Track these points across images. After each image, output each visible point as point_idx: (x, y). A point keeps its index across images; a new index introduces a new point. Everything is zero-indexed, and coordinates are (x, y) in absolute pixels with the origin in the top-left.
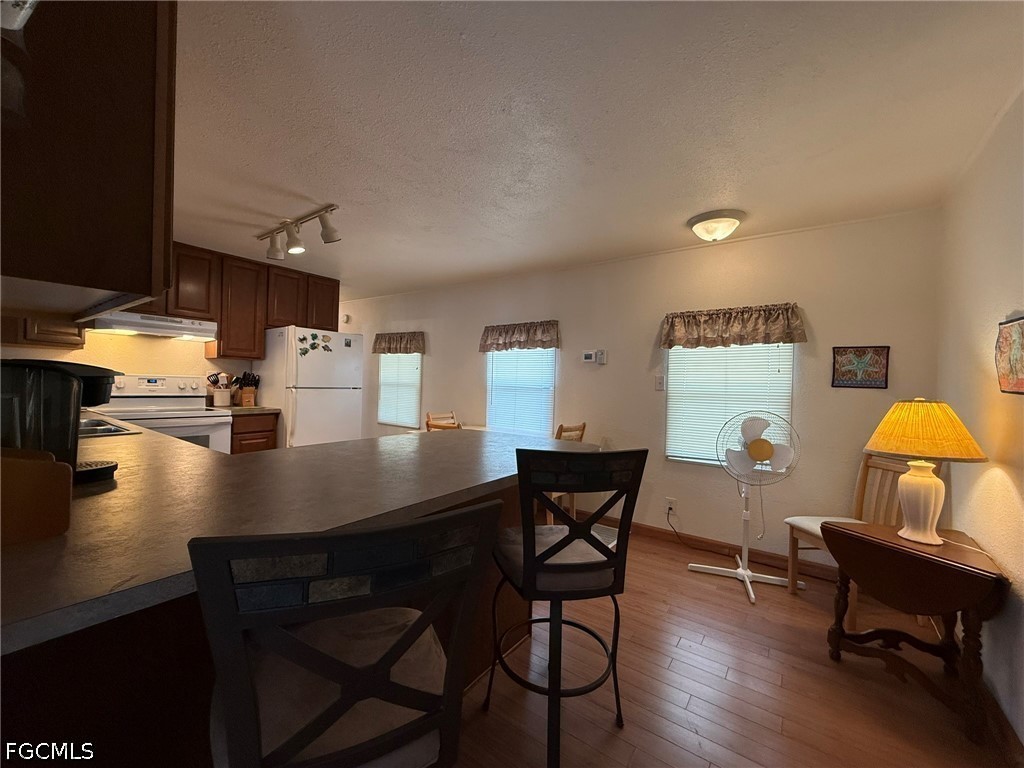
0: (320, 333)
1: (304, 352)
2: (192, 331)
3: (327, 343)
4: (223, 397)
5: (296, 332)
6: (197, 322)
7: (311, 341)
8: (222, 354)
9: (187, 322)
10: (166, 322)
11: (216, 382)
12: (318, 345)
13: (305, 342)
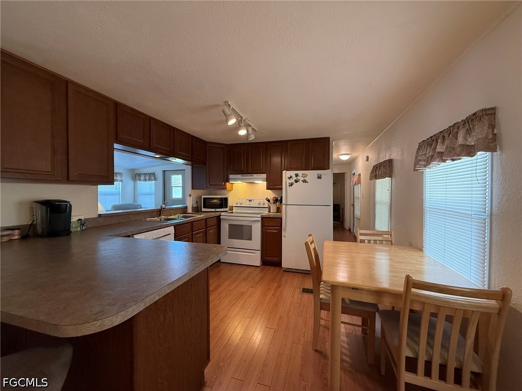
0: (300, 173)
1: (291, 185)
2: (257, 179)
3: (305, 178)
4: (273, 208)
5: (286, 174)
6: (258, 175)
7: (294, 178)
8: (268, 188)
9: (255, 176)
10: (249, 176)
11: (269, 201)
12: (299, 180)
13: (291, 179)
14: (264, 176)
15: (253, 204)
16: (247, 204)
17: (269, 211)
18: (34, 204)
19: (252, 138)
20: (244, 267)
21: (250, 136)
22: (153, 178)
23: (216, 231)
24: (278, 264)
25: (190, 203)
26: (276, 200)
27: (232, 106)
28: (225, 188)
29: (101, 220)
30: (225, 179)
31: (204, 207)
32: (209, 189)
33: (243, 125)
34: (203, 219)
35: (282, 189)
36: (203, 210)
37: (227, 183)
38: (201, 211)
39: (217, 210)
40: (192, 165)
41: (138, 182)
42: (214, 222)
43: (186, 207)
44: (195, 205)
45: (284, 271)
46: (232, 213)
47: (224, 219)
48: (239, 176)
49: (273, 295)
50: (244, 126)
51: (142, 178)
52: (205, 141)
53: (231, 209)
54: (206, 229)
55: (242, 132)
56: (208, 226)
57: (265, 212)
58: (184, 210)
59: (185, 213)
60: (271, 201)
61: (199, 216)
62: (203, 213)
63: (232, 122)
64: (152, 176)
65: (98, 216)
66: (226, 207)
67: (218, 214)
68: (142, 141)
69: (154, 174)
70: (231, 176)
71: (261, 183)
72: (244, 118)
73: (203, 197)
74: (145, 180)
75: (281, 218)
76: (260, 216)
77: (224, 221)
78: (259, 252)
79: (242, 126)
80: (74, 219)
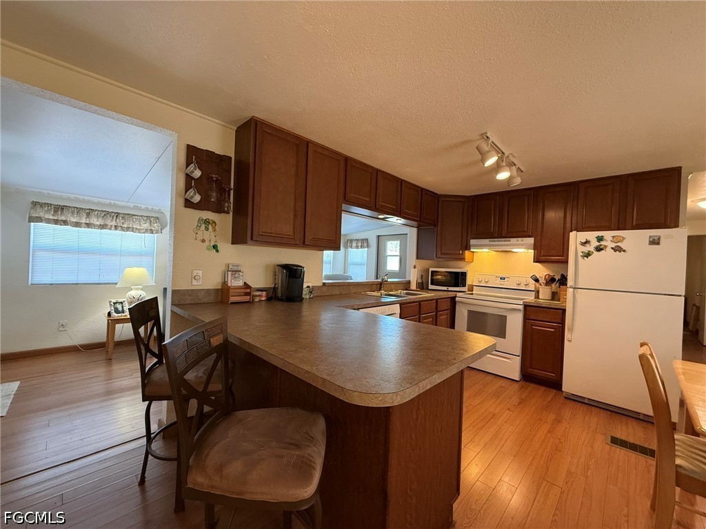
0: (608, 235)
2: (518, 246)
3: (619, 244)
4: (545, 293)
5: (576, 238)
6: (520, 239)
7: (595, 243)
8: (537, 260)
9: (513, 241)
10: (502, 242)
11: (537, 280)
12: (606, 247)
13: (588, 245)
14: (531, 241)
15: (506, 284)
16: (498, 283)
17: (537, 297)
18: (277, 267)
19: (517, 182)
20: (489, 378)
21: (515, 180)
22: (365, 245)
23: (449, 318)
24: (555, 384)
25: (413, 277)
26: (550, 281)
27: (492, 139)
28: (463, 259)
29: (325, 289)
30: (465, 244)
31: (432, 284)
32: (440, 259)
33: (504, 164)
34: (433, 300)
35: (567, 262)
36: (431, 287)
37: (467, 252)
38: (428, 289)
39: (450, 289)
40: (418, 227)
41: (350, 249)
42: (446, 305)
43: (409, 282)
44: (420, 281)
45: (565, 398)
46: (472, 294)
47: (461, 302)
48: (486, 241)
49: (549, 431)
50: (507, 166)
51: (354, 245)
52: (437, 194)
53: (471, 288)
54: (437, 314)
55: (503, 176)
56: (439, 310)
57: (531, 298)
58: (407, 285)
59: (407, 290)
60: (542, 281)
61: (425, 295)
62: (430, 292)
63: (491, 161)
64: (364, 243)
65: (322, 284)
66: (464, 286)
67: (452, 294)
68: (368, 199)
69: (367, 240)
70: (473, 242)
71: (522, 252)
72: (506, 154)
73: (431, 269)
74: (357, 247)
75: (564, 311)
76: (521, 302)
77: (461, 305)
78: (519, 359)
79: (503, 166)
80: (305, 286)
